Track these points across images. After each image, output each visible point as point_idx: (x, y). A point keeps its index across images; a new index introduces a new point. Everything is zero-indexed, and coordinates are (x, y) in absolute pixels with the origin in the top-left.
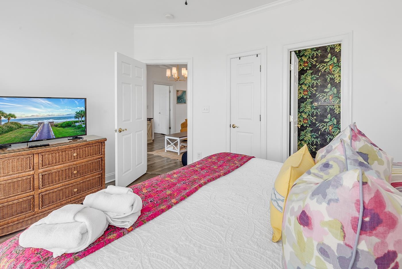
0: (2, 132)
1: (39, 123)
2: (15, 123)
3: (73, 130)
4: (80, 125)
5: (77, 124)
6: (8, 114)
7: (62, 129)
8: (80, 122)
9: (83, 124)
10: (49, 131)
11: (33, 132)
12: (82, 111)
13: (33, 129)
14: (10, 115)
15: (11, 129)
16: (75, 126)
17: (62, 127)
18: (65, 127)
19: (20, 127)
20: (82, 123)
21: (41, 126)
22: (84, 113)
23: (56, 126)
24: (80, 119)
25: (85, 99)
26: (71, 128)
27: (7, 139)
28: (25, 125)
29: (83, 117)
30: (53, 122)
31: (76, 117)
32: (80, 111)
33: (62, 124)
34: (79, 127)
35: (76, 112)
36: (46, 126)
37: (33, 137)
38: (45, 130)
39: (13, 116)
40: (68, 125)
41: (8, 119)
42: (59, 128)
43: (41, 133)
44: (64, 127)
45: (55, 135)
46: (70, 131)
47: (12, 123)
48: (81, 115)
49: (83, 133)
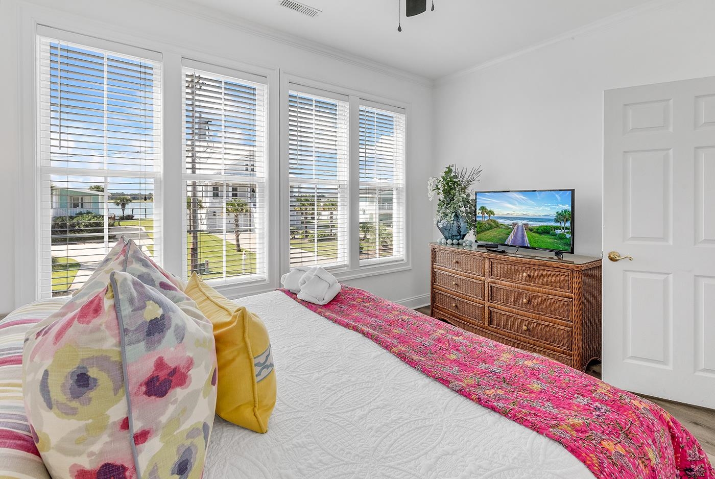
0: (485, 229)
1: (513, 224)
2: (494, 220)
3: (553, 241)
4: (562, 234)
5: (558, 232)
6: (489, 210)
7: (537, 235)
8: (563, 228)
9: (567, 233)
10: (523, 236)
11: (508, 234)
12: (565, 211)
13: (509, 229)
14: (490, 211)
15: (491, 227)
16: (555, 235)
17: (538, 233)
18: (542, 234)
19: (498, 226)
20: (567, 231)
21: (515, 228)
22: (569, 214)
23: (531, 230)
24: (563, 225)
25: (573, 191)
26: (549, 236)
27: (488, 238)
28: (501, 225)
29: (567, 220)
30: (527, 224)
31: (556, 221)
32: (562, 212)
33: (537, 229)
34: (561, 237)
35: (557, 213)
36: (520, 229)
37: (508, 239)
38: (520, 233)
39: (492, 213)
40: (546, 231)
41: (489, 216)
42: (534, 234)
43: (515, 237)
44: (540, 233)
45: (530, 243)
46: (547, 239)
47: (492, 220)
48: (565, 218)
49: (566, 247)
